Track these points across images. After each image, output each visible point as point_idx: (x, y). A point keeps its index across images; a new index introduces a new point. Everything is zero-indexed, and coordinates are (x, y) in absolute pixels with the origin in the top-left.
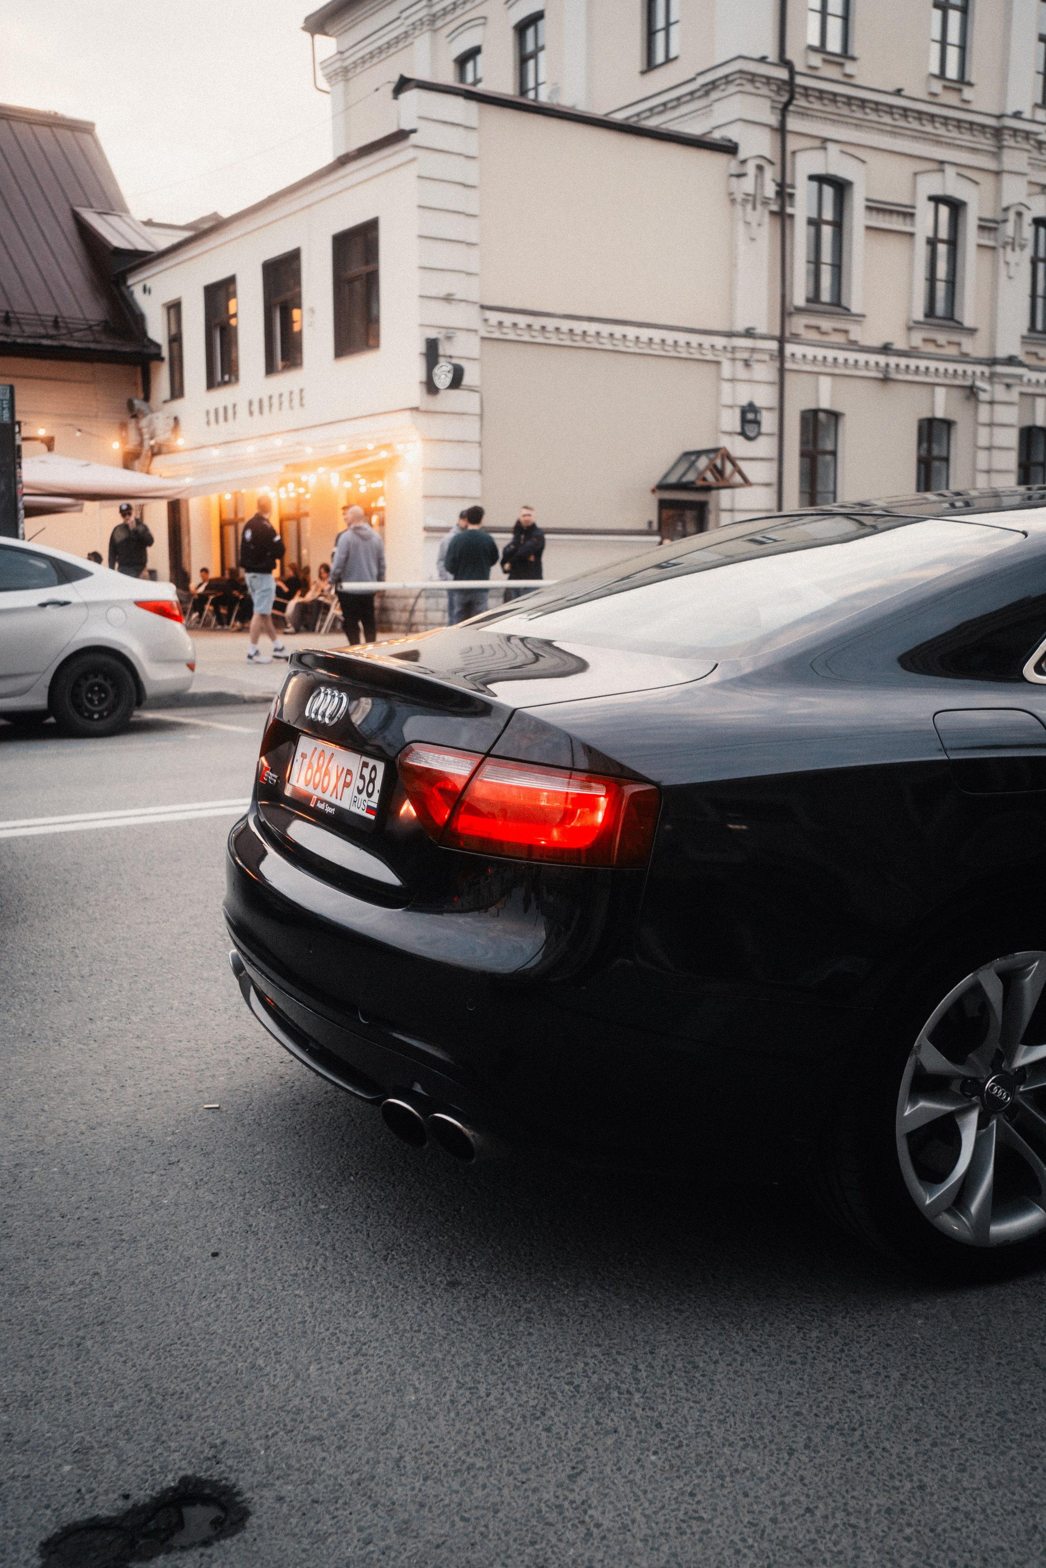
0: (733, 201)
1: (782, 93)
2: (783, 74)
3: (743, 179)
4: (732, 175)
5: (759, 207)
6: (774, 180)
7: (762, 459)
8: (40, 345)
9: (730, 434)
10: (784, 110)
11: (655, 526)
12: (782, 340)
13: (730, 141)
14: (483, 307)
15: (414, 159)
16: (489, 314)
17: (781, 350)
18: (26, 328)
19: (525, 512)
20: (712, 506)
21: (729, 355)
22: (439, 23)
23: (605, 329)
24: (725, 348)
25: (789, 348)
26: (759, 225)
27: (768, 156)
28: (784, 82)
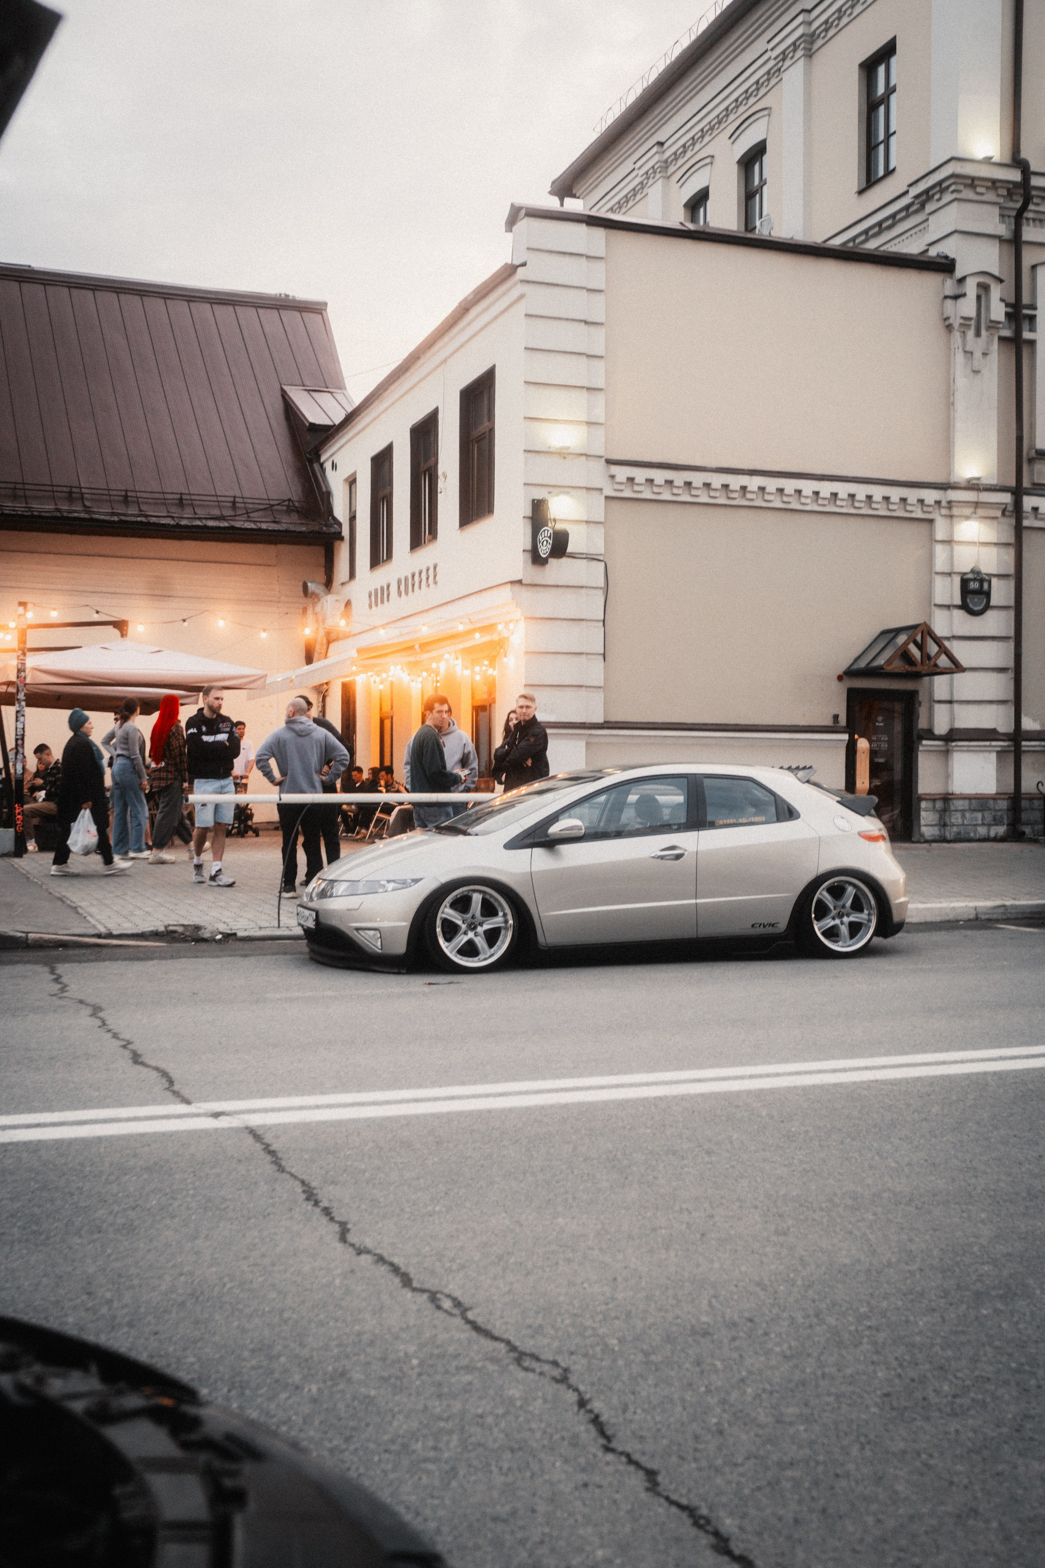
0: (949, 328)
1: (1015, 198)
2: (1015, 176)
3: (961, 301)
4: (946, 297)
5: (984, 333)
6: (1002, 300)
7: (993, 638)
8: (205, 527)
9: (948, 607)
10: (1019, 218)
11: (843, 721)
12: (1018, 492)
13: (946, 257)
14: (609, 462)
15: (522, 296)
16: (615, 470)
17: (1018, 505)
18: (198, 511)
19: (523, 702)
20: (922, 697)
21: (944, 511)
22: (672, 169)
23: (772, 484)
24: (938, 503)
25: (1029, 502)
26: (985, 354)
27: (997, 273)
28: (1015, 184)
